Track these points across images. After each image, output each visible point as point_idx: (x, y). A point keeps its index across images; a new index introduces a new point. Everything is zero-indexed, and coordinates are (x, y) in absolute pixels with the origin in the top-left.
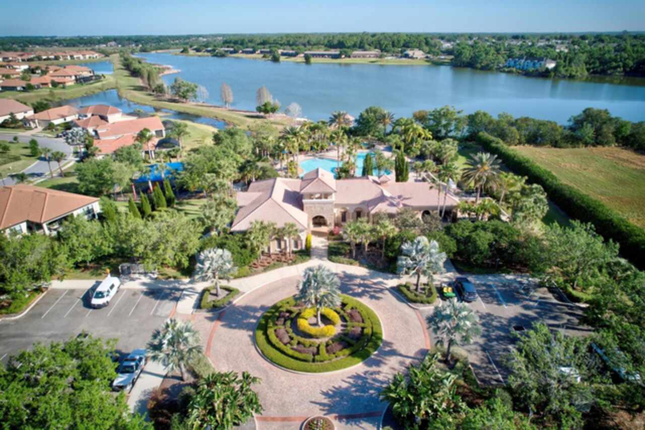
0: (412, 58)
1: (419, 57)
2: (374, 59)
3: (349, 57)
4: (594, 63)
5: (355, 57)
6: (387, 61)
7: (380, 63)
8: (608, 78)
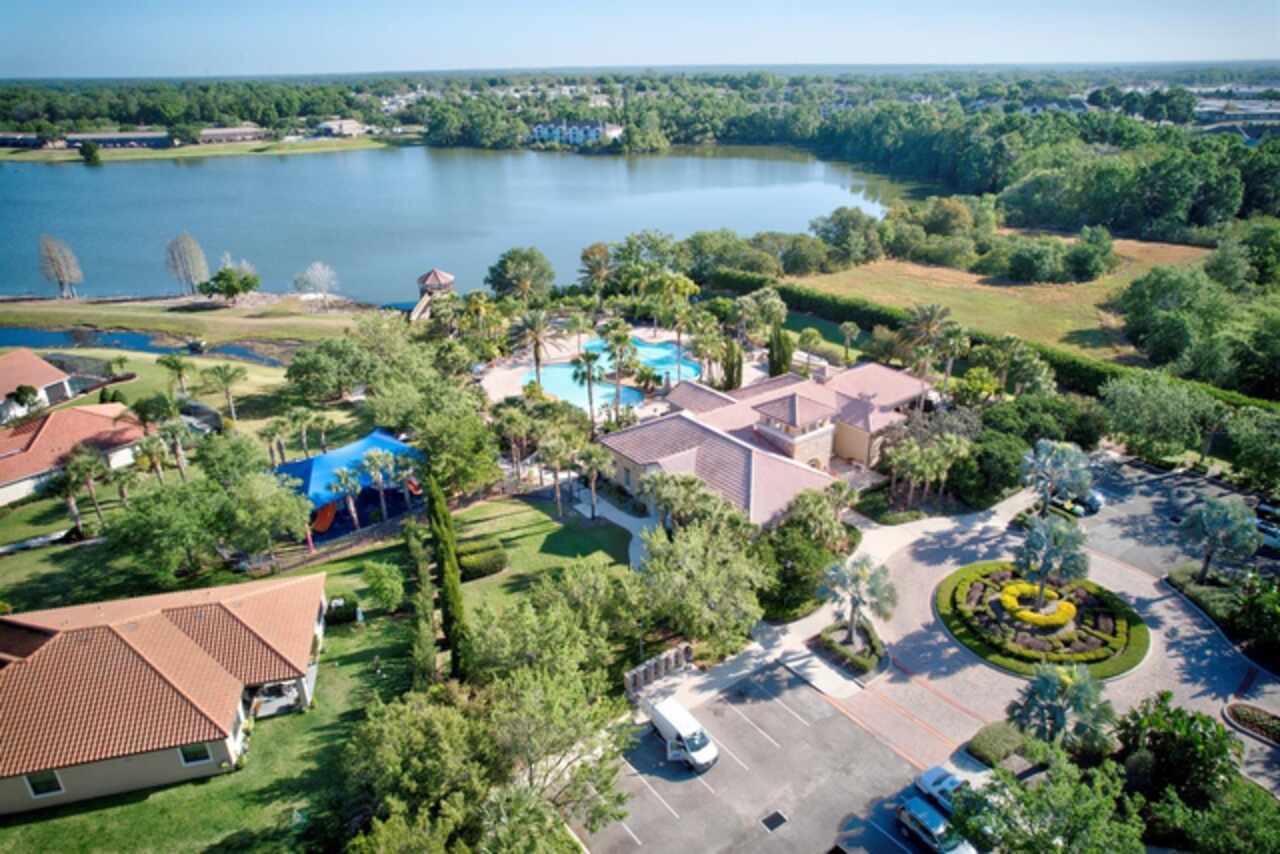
0: (340, 135)
1: (355, 134)
2: (259, 144)
3: (195, 142)
4: (669, 125)
5: (210, 141)
6: (292, 146)
7: (276, 152)
8: (697, 149)
